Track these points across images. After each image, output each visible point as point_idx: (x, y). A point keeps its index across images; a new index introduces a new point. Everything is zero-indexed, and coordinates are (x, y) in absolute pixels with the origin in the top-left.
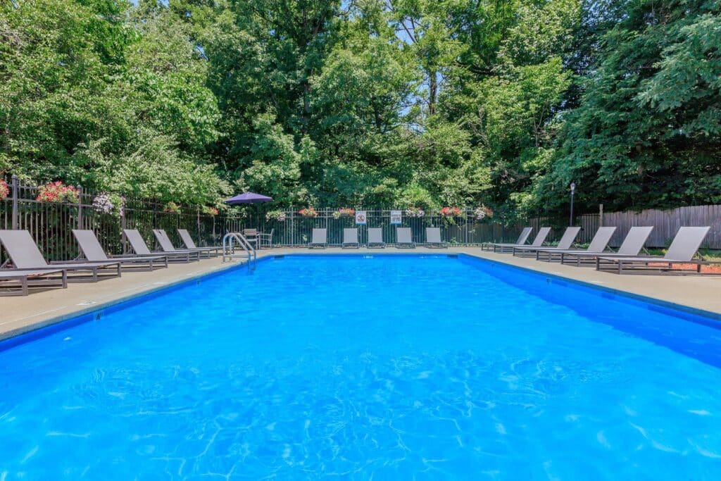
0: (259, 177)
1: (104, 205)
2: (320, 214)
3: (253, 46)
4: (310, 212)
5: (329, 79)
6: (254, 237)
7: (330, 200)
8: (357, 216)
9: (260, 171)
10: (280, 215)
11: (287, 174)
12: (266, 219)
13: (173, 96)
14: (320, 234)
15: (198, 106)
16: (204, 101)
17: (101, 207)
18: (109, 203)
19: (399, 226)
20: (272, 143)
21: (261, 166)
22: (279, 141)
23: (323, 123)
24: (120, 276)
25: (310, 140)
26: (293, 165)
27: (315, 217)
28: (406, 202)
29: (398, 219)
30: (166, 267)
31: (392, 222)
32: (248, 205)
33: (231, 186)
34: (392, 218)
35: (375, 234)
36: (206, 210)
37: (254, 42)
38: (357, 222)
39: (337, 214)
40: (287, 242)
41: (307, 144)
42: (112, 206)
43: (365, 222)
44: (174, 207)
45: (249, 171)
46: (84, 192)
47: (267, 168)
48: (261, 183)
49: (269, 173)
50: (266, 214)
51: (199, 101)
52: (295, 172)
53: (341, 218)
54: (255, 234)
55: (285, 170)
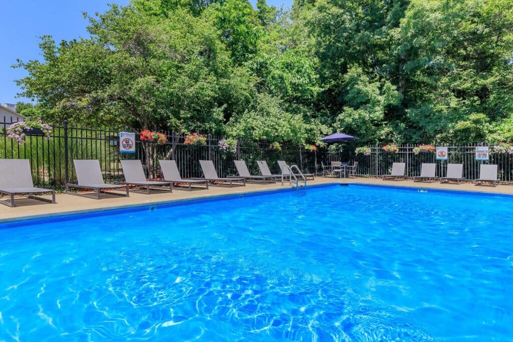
0: (349, 120)
1: (223, 145)
2: (401, 150)
3: (342, 16)
4: (393, 148)
5: (406, 29)
6: (338, 168)
7: (415, 137)
8: (437, 151)
9: (349, 115)
10: (367, 150)
11: (371, 116)
12: (355, 154)
13: (282, 68)
14: (398, 168)
15: (298, 72)
16: (303, 67)
17: (222, 146)
18: (226, 144)
19: (484, 162)
20: (359, 92)
21: (350, 111)
22: (364, 89)
23: (406, 68)
24: (208, 189)
25: (391, 85)
26: (377, 108)
27: (397, 152)
28: (499, 138)
29: (485, 155)
30: (244, 185)
31: (477, 158)
32: (344, 143)
33: (331, 128)
34: (477, 154)
35: (455, 170)
36: (307, 147)
37: (343, 13)
38: (438, 158)
39: (417, 150)
40: (373, 173)
41: (389, 89)
42: (227, 146)
43: (446, 158)
44: (277, 145)
45: (341, 116)
46: (213, 138)
47: (355, 112)
48: (351, 125)
49: (357, 117)
50: (355, 150)
51: (299, 68)
52: (379, 113)
53: (421, 153)
54: (339, 166)
55: (370, 113)
